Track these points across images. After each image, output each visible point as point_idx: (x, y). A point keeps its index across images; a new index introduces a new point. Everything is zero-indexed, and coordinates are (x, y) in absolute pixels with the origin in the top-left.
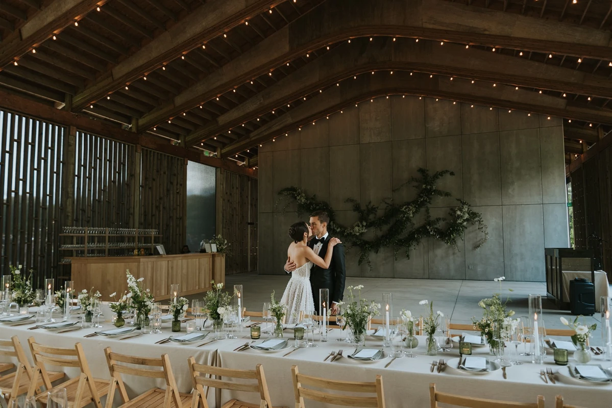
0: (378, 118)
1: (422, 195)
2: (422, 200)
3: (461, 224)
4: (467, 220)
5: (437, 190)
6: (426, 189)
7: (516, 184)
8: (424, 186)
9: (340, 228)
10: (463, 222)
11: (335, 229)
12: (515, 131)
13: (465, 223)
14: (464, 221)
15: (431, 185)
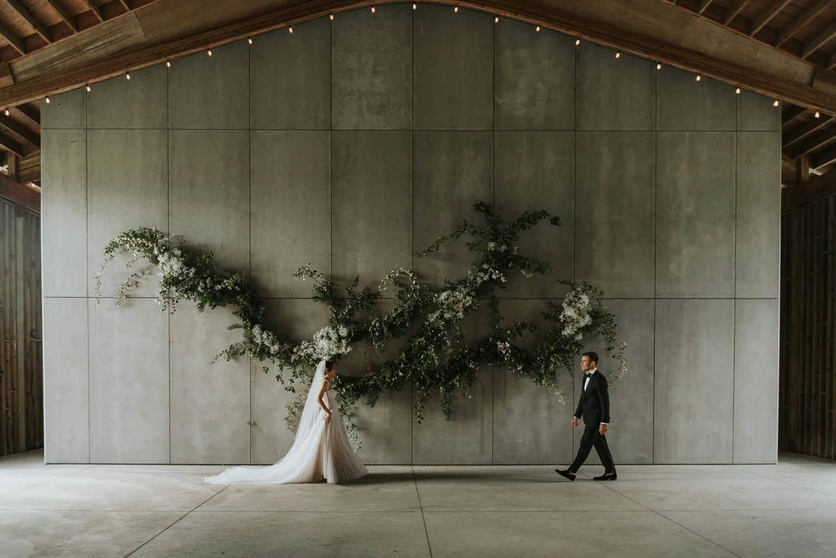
0: (380, 68)
1: (485, 266)
2: (486, 278)
3: (572, 337)
4: (585, 329)
5: (520, 258)
6: (495, 253)
7: (685, 252)
8: (492, 245)
9: (281, 343)
10: (577, 333)
11: (267, 343)
12: (687, 133)
13: (580, 337)
14: (580, 330)
15: (508, 245)
